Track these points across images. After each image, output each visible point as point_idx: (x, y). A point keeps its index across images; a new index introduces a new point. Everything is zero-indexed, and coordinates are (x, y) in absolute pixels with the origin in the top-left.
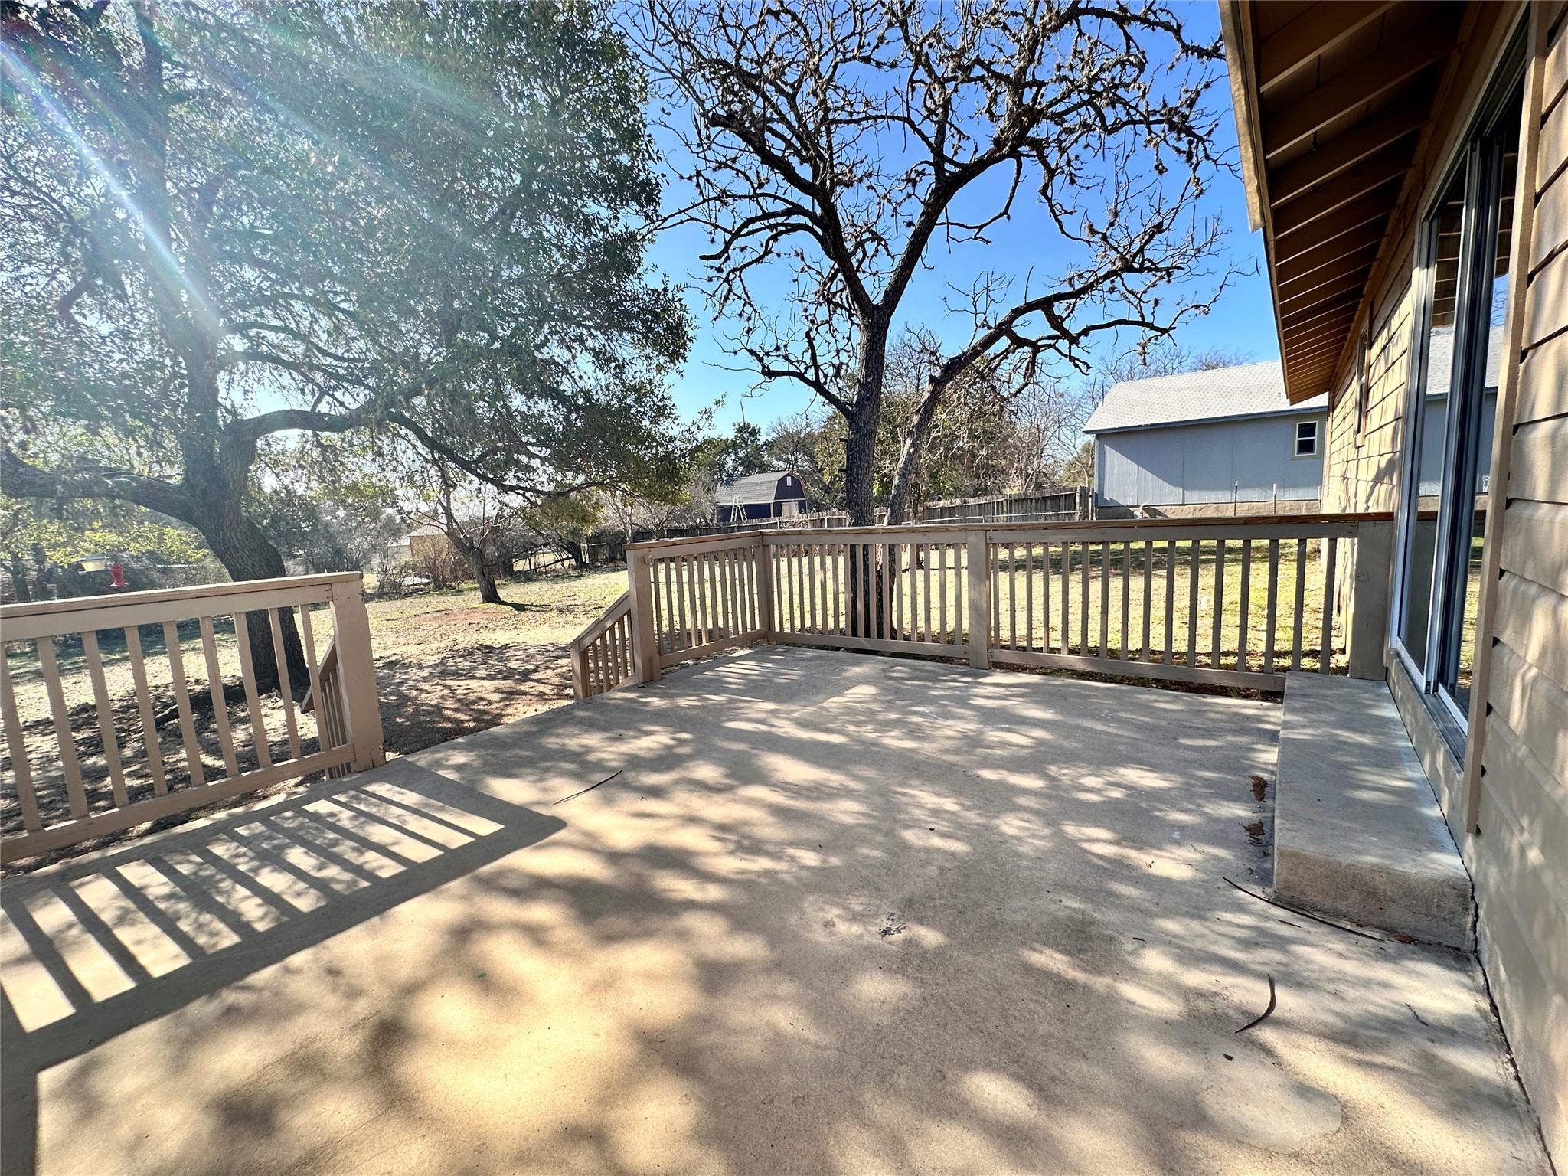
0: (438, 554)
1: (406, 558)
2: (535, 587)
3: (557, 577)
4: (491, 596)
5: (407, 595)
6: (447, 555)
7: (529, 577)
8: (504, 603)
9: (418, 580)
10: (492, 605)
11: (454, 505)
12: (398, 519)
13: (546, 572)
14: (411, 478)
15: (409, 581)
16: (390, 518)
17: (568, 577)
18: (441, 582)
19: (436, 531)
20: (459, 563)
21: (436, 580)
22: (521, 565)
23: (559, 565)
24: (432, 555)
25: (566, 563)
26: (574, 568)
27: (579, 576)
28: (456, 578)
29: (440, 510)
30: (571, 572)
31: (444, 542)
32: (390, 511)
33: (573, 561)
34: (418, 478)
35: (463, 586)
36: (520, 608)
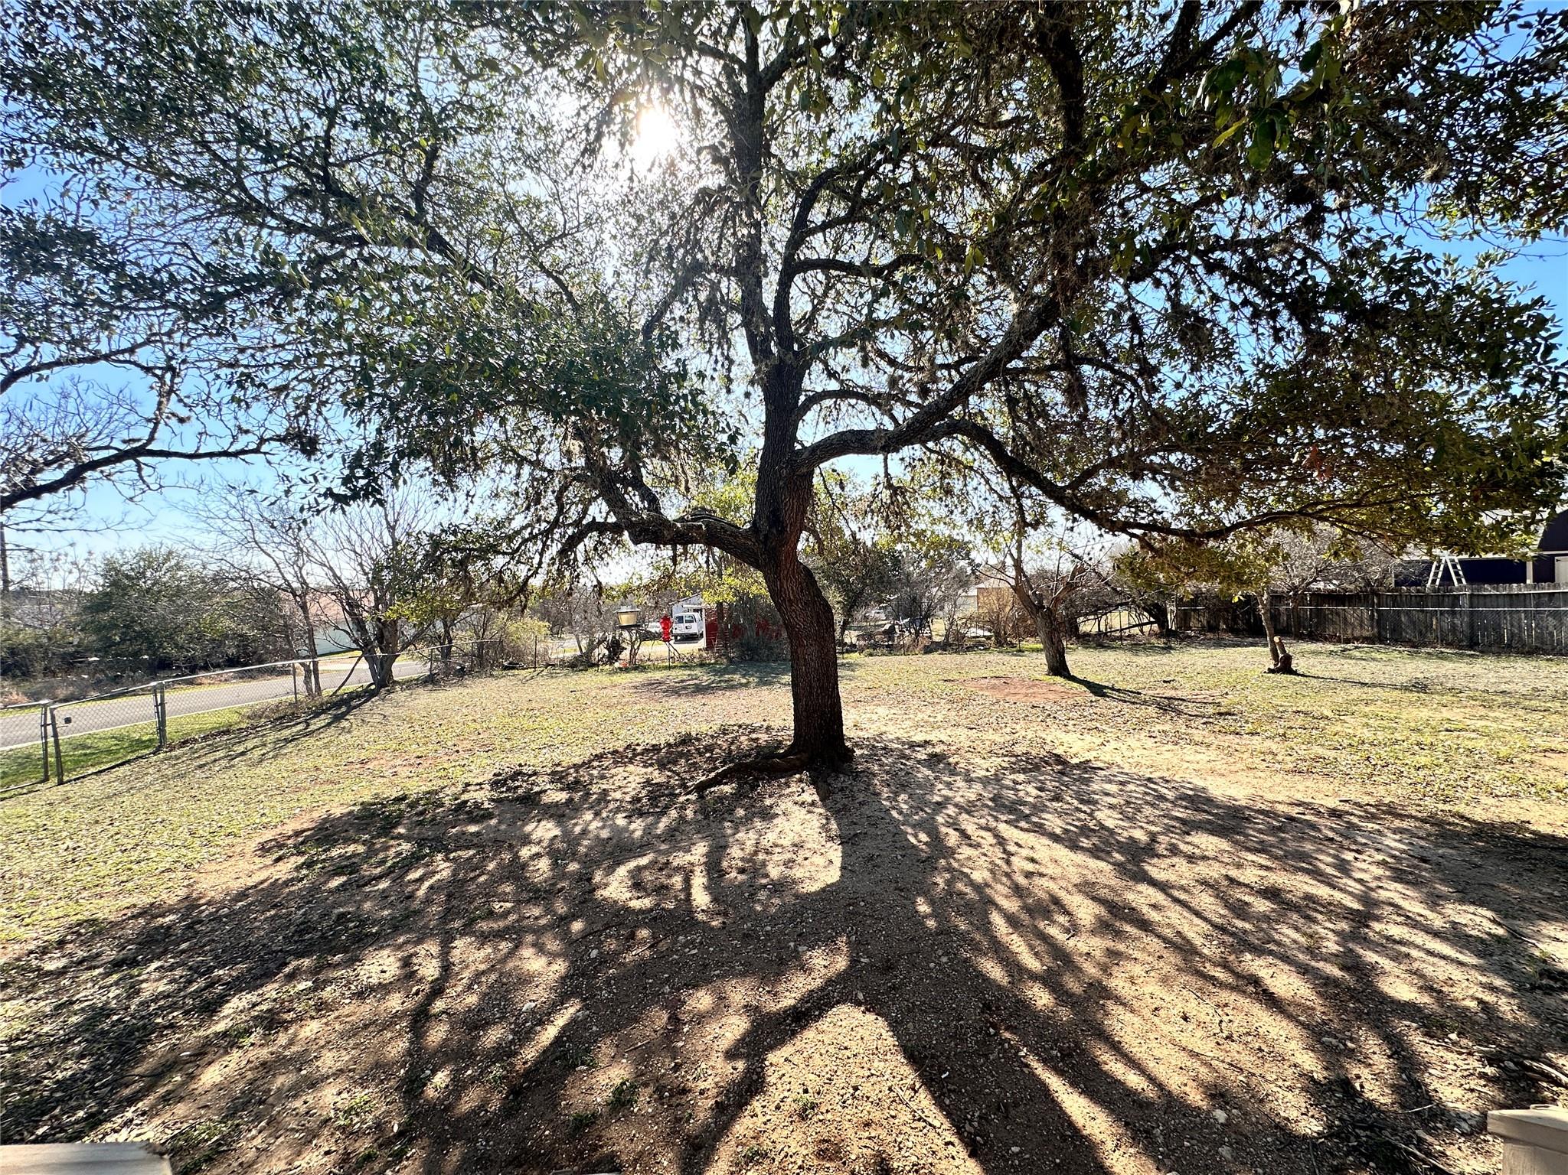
0: (1002, 609)
1: (971, 609)
2: (1108, 656)
3: (1136, 646)
4: (1058, 668)
5: (969, 649)
6: (1011, 609)
7: (1101, 641)
8: (1074, 679)
9: (980, 632)
10: (1059, 679)
11: (1025, 557)
12: (969, 571)
13: (1121, 638)
14: (980, 521)
15: (973, 632)
16: (962, 570)
17: (1149, 648)
18: (1002, 639)
19: (1004, 584)
20: (1023, 619)
21: (997, 635)
22: (1088, 626)
23: (1136, 630)
24: (995, 608)
25: (1146, 628)
26: (1159, 636)
27: (1168, 649)
28: (1018, 635)
29: (1009, 561)
30: (1153, 640)
31: (1009, 595)
32: (963, 563)
33: (1155, 627)
34: (988, 520)
35: (1024, 644)
36: (1097, 690)
